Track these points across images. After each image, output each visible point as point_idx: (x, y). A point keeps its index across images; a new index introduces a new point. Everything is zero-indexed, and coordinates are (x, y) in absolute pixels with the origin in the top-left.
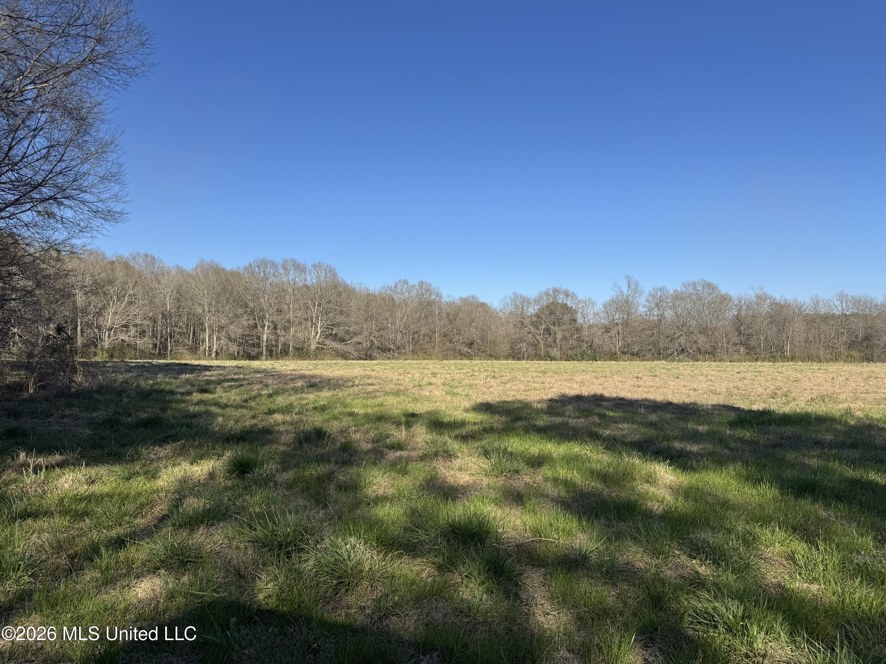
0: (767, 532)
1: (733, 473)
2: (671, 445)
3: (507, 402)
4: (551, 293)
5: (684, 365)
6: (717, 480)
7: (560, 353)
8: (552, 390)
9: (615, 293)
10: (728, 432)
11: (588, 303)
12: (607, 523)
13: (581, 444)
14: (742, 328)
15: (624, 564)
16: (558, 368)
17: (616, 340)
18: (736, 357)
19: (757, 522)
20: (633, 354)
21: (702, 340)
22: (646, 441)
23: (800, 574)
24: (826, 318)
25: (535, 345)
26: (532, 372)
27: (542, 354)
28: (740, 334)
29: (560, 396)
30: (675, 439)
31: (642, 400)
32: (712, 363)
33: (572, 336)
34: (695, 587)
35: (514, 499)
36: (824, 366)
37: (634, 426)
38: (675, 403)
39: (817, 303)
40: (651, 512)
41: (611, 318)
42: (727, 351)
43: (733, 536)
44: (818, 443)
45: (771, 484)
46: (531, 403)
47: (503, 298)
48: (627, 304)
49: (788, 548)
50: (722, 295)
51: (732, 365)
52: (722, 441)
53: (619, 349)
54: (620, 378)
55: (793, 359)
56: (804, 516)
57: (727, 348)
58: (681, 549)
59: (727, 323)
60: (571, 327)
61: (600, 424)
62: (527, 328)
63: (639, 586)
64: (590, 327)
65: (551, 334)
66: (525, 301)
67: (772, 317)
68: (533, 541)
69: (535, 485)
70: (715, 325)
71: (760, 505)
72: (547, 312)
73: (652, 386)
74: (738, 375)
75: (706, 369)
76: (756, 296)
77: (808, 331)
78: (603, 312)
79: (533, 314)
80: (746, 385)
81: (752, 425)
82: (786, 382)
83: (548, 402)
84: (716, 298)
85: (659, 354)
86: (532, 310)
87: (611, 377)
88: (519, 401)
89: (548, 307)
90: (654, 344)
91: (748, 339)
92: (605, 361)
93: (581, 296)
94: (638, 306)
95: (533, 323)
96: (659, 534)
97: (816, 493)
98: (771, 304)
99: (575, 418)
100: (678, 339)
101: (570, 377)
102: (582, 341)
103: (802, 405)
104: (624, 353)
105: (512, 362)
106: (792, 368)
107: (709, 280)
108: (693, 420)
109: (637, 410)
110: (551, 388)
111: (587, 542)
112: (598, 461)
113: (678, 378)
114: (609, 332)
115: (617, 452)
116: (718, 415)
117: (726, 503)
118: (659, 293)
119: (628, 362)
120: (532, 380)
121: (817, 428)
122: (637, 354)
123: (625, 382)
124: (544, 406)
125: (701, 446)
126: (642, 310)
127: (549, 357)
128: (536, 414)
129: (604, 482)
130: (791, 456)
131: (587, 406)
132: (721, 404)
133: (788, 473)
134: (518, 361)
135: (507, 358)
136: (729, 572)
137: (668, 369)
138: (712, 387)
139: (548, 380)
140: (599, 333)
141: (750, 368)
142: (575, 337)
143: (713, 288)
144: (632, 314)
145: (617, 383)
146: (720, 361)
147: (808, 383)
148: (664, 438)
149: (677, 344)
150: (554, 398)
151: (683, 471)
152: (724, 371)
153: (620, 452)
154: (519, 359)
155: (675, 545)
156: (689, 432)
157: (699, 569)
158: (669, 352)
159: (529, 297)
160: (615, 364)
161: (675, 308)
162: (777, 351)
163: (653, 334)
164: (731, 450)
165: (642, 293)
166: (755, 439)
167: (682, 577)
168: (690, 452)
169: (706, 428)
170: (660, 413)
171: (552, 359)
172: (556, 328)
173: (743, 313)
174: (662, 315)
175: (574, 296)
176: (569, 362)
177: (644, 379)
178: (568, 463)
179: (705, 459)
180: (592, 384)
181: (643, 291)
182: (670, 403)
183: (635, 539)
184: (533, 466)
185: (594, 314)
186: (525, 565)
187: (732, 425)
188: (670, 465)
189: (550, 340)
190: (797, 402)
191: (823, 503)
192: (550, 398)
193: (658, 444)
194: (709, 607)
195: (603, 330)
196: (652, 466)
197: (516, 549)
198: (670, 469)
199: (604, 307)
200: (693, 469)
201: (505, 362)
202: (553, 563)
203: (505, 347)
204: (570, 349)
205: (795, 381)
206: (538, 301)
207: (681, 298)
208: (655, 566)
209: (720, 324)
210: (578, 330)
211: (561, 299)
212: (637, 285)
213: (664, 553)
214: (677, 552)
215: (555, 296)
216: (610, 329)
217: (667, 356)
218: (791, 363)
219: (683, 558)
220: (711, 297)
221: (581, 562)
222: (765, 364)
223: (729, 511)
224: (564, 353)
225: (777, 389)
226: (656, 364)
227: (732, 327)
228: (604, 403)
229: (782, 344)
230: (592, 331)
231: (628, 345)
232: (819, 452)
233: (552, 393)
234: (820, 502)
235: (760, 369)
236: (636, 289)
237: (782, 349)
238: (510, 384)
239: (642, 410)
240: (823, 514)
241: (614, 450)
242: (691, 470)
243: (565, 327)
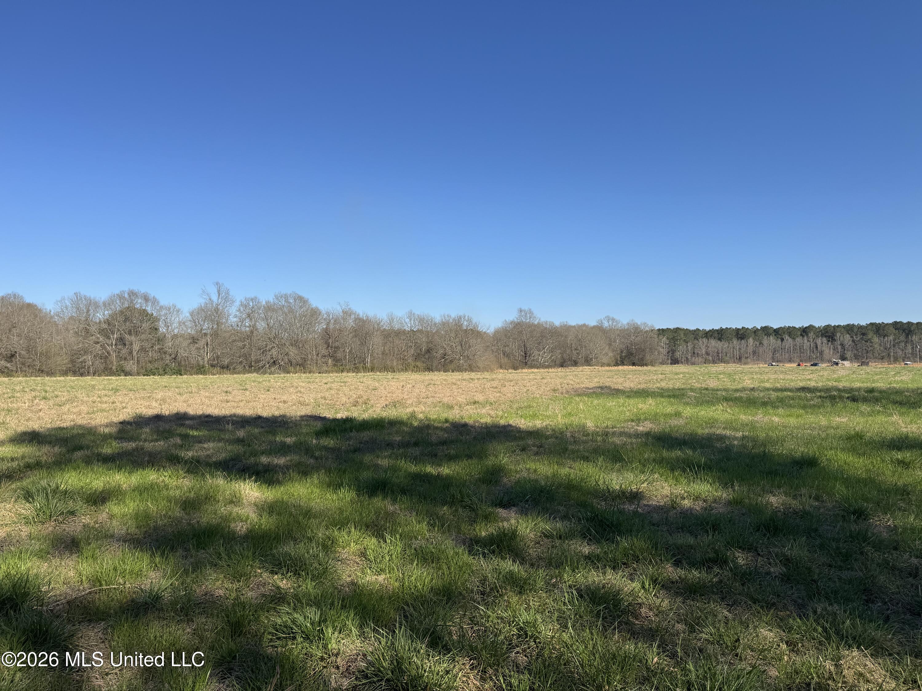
0: (344, 533)
1: (316, 481)
2: (258, 460)
3: (61, 429)
4: (126, 296)
5: (275, 377)
6: (301, 490)
7: (138, 366)
8: (125, 410)
9: (204, 301)
10: (314, 441)
11: (172, 310)
12: (184, 554)
13: (158, 470)
14: (330, 341)
15: (203, 595)
16: (134, 385)
17: (204, 351)
18: (325, 368)
19: (336, 526)
20: (223, 367)
21: (293, 352)
22: (232, 460)
23: (370, 568)
24: (399, 333)
25: (105, 358)
26: (99, 390)
27: (114, 368)
28: (328, 346)
29: (134, 418)
30: (263, 453)
31: (231, 416)
32: (302, 375)
33: (152, 347)
34: (276, 603)
35: (66, 547)
36: (397, 375)
37: (221, 444)
38: (265, 416)
39: (392, 320)
40: (234, 533)
41: (198, 328)
42: (317, 363)
43: (314, 544)
44: (390, 445)
45: (350, 487)
46: (96, 427)
47: (59, 299)
48: (217, 313)
49: (362, 545)
50: (312, 309)
51: (320, 376)
52: (308, 451)
53: (208, 361)
54: (207, 394)
55: (372, 370)
56: (375, 513)
57: (317, 360)
58: (263, 567)
59: (316, 336)
60: (151, 337)
61: (182, 446)
62: (94, 337)
63: (218, 616)
64: (175, 337)
65: (125, 345)
66: (92, 304)
67: (356, 331)
68: (90, 593)
69: (97, 526)
70: (305, 337)
71: (340, 509)
72: (122, 319)
73: (242, 401)
74: (325, 385)
75: (296, 381)
76: (343, 311)
77: (384, 345)
78: (190, 321)
79: (102, 320)
80: (332, 395)
81: (336, 433)
82: (366, 391)
83: (119, 425)
84: (307, 311)
85: (251, 366)
86: (100, 315)
87: (198, 393)
88: (80, 426)
89: (122, 312)
90: (246, 356)
91: (335, 352)
92: (192, 375)
93: (163, 302)
94: (228, 316)
95: (102, 332)
96: (241, 555)
97: (386, 491)
98: (356, 319)
99: (152, 441)
100: (269, 351)
101: (148, 395)
102: (165, 353)
103: (378, 410)
104: (212, 366)
105: (73, 378)
106: (372, 378)
107: (301, 294)
108: (281, 432)
109: (225, 426)
110: (123, 408)
111: (160, 580)
112: (177, 487)
113: (268, 390)
114: (196, 343)
115: (200, 474)
116: (306, 425)
117: (309, 511)
118: (251, 304)
119: (217, 376)
120: (99, 399)
121: (389, 431)
122: (227, 367)
123: (213, 398)
124: (114, 430)
125: (288, 458)
126: (233, 320)
127: (123, 371)
128: (102, 441)
129: (183, 510)
130: (368, 458)
131: (167, 427)
132: (309, 414)
133: (366, 475)
134: (80, 378)
135: (65, 373)
136: (309, 581)
137: (259, 382)
138: (301, 399)
139: (120, 399)
140: (185, 344)
141: (336, 379)
142: (156, 348)
143: (304, 301)
144: (222, 324)
145: (203, 399)
146: (310, 372)
147: (384, 391)
148: (251, 454)
149: (269, 357)
150: (127, 420)
151: (269, 486)
152: (313, 382)
153: (203, 474)
154: (82, 375)
155: (257, 563)
156: (276, 445)
157: (280, 584)
158: (261, 364)
159: (97, 299)
160: (202, 378)
161: (267, 319)
162: (360, 363)
163: (245, 345)
164: (316, 458)
165: (233, 302)
166: (338, 446)
167: (264, 595)
168: (277, 465)
169: (294, 439)
170: (248, 428)
171: (127, 374)
172: (133, 338)
173: (331, 326)
174: (254, 326)
175: (155, 301)
176: (148, 377)
177: (233, 393)
178: (141, 495)
179: (291, 471)
180: (176, 401)
181: (234, 300)
182: (260, 417)
183: (216, 565)
184: (95, 503)
185: (180, 323)
186: (79, 623)
187: (319, 434)
188: (256, 481)
189: (124, 351)
190: (374, 409)
191: (391, 499)
192: (121, 420)
193: (244, 461)
194: (289, 620)
195: (190, 341)
196: (237, 485)
197: (67, 607)
198: (255, 486)
199: (191, 316)
200: (279, 483)
201: (62, 378)
202: (116, 613)
203: (63, 361)
204: (150, 362)
205: (374, 390)
206: (109, 304)
207: (273, 310)
208: (236, 589)
209: (311, 336)
210: (161, 340)
211: (139, 303)
212: (228, 293)
213: (245, 574)
214: (259, 571)
215: (132, 301)
216: (198, 340)
217: (259, 368)
218: (371, 374)
219: (265, 575)
220: (302, 310)
221: (152, 604)
222: (349, 374)
223: (311, 519)
224: (142, 367)
225: (359, 398)
226: (246, 377)
227: (321, 339)
228: (187, 422)
229: (364, 356)
230: (177, 342)
231: (218, 357)
232: (390, 452)
233: (125, 415)
234: (389, 499)
235: (345, 380)
236: (226, 298)
237: (364, 361)
238: (68, 406)
239: (230, 427)
240: (391, 508)
241: (196, 472)
242: (276, 484)
243: (143, 337)
